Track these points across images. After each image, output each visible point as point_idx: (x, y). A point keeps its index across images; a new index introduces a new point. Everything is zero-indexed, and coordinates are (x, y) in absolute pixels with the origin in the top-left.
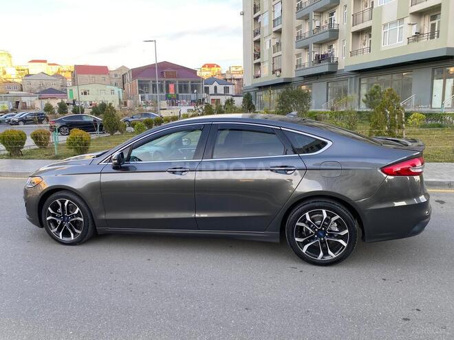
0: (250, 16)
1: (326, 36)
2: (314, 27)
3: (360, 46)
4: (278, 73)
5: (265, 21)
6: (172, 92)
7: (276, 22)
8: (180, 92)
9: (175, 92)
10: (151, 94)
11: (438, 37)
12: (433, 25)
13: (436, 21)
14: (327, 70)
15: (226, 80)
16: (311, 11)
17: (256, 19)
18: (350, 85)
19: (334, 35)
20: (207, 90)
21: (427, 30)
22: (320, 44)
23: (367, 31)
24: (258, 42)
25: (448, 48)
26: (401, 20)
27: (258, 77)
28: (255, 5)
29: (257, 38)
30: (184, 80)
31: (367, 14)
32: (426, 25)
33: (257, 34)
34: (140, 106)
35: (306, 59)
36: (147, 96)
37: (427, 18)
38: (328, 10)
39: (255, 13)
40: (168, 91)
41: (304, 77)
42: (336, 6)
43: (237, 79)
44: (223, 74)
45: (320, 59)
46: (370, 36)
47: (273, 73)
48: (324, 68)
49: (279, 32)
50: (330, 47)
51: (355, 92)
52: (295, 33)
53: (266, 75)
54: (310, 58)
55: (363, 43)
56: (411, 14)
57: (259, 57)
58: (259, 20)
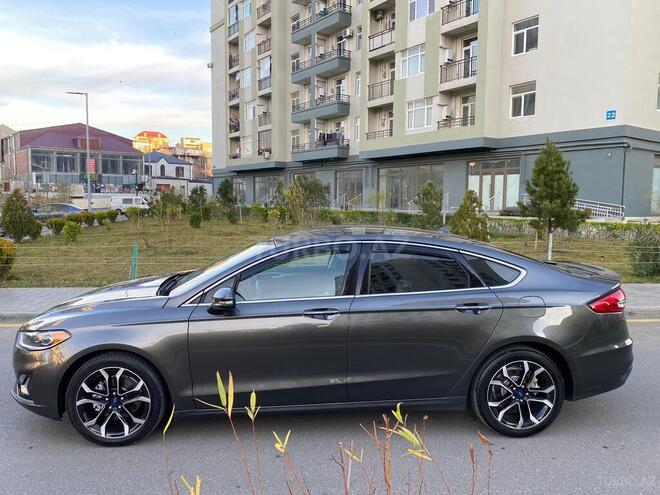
0: (224, 70)
1: (334, 110)
2: (317, 97)
3: (378, 127)
4: (267, 154)
5: (246, 79)
6: (90, 171)
7: (263, 83)
8: (105, 171)
9: (96, 171)
10: (54, 172)
11: (473, 123)
12: (466, 109)
13: (469, 105)
14: (336, 155)
15: (177, 156)
16: (312, 74)
17: (233, 76)
18: (366, 176)
19: (343, 110)
20: (148, 170)
21: (459, 114)
22: (325, 120)
23: (388, 108)
24: (235, 108)
25: (484, 138)
26: (429, 99)
27: (235, 157)
28: (230, 57)
29: (233, 102)
30: (111, 153)
31: (386, 87)
32: (457, 108)
33: (234, 96)
34: (34, 191)
35: (305, 138)
36: (46, 175)
37: (459, 100)
38: (335, 75)
39: (231, 67)
40: (83, 169)
41: (304, 162)
42: (346, 71)
43: (193, 157)
44: (171, 148)
45: (327, 139)
46: (391, 115)
47: (260, 154)
48: (331, 152)
49: (267, 98)
50: (339, 124)
51: (373, 186)
52: (290, 101)
53: (249, 156)
54: (312, 137)
55: (382, 124)
56: (440, 92)
57: (237, 130)
58: (237, 78)
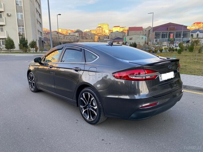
6: (171, 37)
8: (176, 37)
10: (161, 39)
30: (179, 31)
36: (158, 40)
